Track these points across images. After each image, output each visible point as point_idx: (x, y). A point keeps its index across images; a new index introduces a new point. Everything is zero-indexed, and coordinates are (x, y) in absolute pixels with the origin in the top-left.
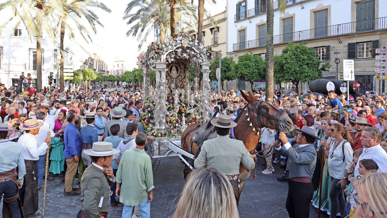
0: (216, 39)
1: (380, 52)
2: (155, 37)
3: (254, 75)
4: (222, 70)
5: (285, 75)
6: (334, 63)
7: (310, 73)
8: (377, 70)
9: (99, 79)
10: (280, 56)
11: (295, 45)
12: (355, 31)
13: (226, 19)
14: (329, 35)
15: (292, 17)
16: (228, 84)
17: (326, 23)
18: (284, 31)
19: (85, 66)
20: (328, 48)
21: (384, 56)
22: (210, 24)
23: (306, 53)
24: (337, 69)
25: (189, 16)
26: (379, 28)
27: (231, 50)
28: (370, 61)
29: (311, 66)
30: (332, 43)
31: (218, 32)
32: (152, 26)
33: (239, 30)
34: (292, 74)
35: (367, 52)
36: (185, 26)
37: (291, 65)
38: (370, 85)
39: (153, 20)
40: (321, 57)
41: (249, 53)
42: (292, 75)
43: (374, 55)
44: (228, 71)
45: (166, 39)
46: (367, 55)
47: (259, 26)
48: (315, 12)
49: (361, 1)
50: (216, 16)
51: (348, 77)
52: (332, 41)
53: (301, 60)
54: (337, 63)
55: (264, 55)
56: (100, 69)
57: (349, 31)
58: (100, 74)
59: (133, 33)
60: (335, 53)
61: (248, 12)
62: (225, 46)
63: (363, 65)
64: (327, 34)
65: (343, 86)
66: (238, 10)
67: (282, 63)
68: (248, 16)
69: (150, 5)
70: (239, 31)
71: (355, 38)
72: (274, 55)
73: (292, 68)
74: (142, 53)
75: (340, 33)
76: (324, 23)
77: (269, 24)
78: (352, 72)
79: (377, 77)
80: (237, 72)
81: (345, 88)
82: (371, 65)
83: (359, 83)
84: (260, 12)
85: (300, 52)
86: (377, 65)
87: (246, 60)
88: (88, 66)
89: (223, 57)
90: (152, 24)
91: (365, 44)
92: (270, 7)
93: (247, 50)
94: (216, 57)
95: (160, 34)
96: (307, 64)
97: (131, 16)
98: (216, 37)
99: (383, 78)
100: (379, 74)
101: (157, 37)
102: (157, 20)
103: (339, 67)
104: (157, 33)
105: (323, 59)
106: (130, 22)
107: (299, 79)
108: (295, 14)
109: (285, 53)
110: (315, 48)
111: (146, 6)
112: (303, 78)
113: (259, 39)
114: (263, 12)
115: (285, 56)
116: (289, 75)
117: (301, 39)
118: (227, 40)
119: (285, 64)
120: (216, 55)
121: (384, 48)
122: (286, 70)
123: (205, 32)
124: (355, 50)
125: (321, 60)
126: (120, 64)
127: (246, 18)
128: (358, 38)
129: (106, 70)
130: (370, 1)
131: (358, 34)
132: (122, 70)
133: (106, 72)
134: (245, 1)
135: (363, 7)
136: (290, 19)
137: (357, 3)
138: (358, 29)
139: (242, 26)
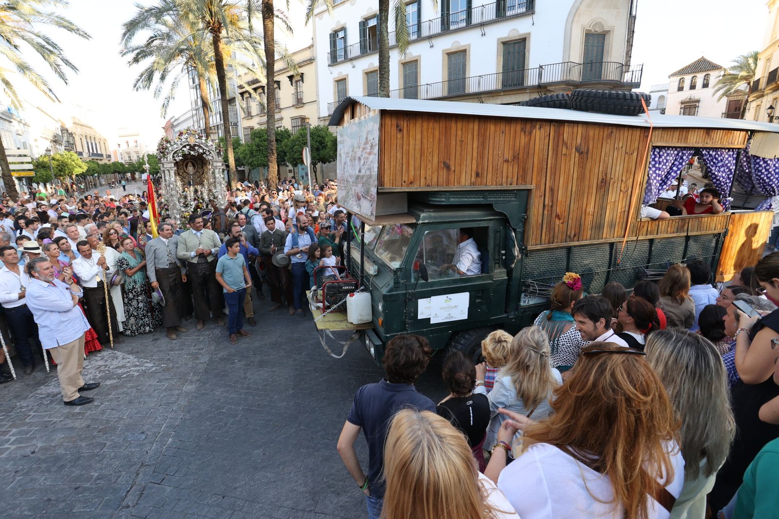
0: (299, 94)
4: (312, 150)
9: (94, 170)
12: (500, 87)
13: (314, 60)
14: (467, 92)
15: (417, 60)
16: (324, 169)
17: (464, 73)
18: (405, 83)
19: (58, 146)
22: (286, 68)
25: (249, 53)
26: (529, 84)
27: (324, 112)
31: (303, 82)
32: (182, 71)
33: (337, 79)
36: (242, 71)
39: (181, 60)
44: (322, 148)
47: (367, 73)
48: (450, 54)
49: (508, 41)
50: (295, 53)
56: (91, 151)
57: (493, 87)
58: (93, 162)
61: (349, 49)
62: (314, 105)
64: (464, 91)
66: (333, 44)
68: (349, 56)
69: (172, 29)
70: (336, 81)
71: (500, 97)
74: (169, 121)
75: (482, 89)
76: (461, 72)
77: (383, 74)
84: (368, 51)
88: (63, 148)
89: (311, 127)
90: (181, 66)
92: (384, 43)
94: (302, 126)
95: (200, 85)
97: (137, 49)
98: (299, 91)
101: (195, 90)
102: (191, 58)
104: (194, 82)
106: (136, 60)
108: (420, 56)
111: (164, 29)
114: (373, 50)
117: (430, 96)
118: (317, 96)
120: (302, 123)
123: (279, 81)
126: (131, 140)
127: (347, 59)
128: (504, 97)
129: (104, 153)
130: (520, 42)
131: (504, 91)
132: (137, 153)
133: (105, 157)
134: (343, 29)
135: (511, 50)
136: (414, 64)
137: (504, 43)
138: (504, 85)
139: (340, 72)
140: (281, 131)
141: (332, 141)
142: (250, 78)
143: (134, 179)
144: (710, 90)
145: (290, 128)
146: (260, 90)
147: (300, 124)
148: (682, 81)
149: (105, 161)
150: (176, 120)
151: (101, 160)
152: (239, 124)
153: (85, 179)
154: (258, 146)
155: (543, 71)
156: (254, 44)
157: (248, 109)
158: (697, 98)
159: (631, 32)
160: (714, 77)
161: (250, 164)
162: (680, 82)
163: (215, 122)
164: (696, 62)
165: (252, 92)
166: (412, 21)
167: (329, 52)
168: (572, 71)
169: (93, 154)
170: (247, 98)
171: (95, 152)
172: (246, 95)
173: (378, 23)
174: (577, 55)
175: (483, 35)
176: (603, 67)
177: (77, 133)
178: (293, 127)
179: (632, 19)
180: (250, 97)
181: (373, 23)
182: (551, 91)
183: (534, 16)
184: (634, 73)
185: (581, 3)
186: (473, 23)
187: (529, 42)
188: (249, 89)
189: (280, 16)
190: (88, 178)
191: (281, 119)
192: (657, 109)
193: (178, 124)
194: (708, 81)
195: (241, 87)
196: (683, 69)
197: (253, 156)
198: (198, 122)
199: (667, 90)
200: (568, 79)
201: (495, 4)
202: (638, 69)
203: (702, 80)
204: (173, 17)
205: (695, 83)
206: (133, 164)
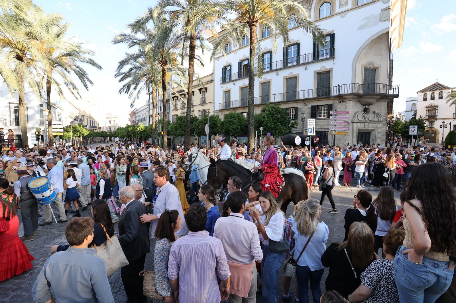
0: (204, 98)
1: (333, 113)
2: (147, 95)
3: (237, 131)
4: (210, 126)
6: (301, 122)
7: (283, 129)
8: (331, 127)
9: (91, 135)
10: (259, 115)
11: (271, 106)
12: (316, 96)
13: (213, 81)
14: (297, 98)
15: (269, 82)
17: (296, 88)
18: (262, 93)
19: (75, 122)
20: (296, 109)
21: (335, 117)
22: (198, 85)
23: (280, 113)
24: (303, 126)
25: (180, 77)
26: (333, 95)
27: (217, 108)
28: (325, 121)
29: (284, 123)
30: (300, 106)
31: (206, 92)
32: (144, 85)
33: (225, 91)
35: (324, 113)
36: (175, 85)
37: (268, 123)
39: (145, 79)
40: (291, 116)
41: (233, 112)
43: (329, 116)
44: (215, 127)
45: (157, 97)
46: (324, 116)
47: (241, 88)
48: (288, 79)
49: (320, 72)
50: (204, 77)
51: (311, 132)
52: (299, 103)
53: (276, 118)
54: (303, 122)
55: (246, 113)
56: (91, 125)
57: (312, 96)
58: (92, 130)
59: (125, 91)
60: (302, 113)
61: (232, 75)
62: (212, 104)
63: (321, 124)
64: (296, 98)
65: (307, 140)
66: (224, 73)
67: (260, 120)
68: (232, 79)
69: (142, 64)
71: (316, 102)
72: (255, 114)
74: (134, 110)
75: (306, 97)
76: (294, 88)
78: (313, 129)
80: (223, 128)
81: (308, 141)
82: (327, 123)
83: (319, 137)
84: (243, 76)
85: (275, 112)
86: (331, 124)
87: (231, 117)
88: (78, 122)
89: (210, 115)
90: (144, 82)
91: (323, 107)
92: (252, 72)
93: (231, 109)
94: (204, 115)
95: (152, 93)
96: (281, 122)
97: (123, 74)
99: (335, 134)
100: (332, 130)
101: (149, 95)
102: (149, 78)
103: (304, 124)
104: (149, 91)
105: (292, 118)
106: (122, 80)
108: (271, 80)
109: (263, 112)
110: (287, 108)
111: (138, 65)
113: (242, 100)
114: (245, 76)
115: (263, 115)
117: (276, 101)
118: (214, 99)
119: (263, 121)
120: (204, 113)
121: (336, 110)
123: (194, 91)
124: (316, 111)
125: (291, 119)
126: (112, 120)
127: (231, 81)
128: (318, 102)
129: (97, 126)
130: (327, 73)
131: (318, 99)
132: (114, 127)
133: (98, 128)
134: (230, 66)
135: (322, 77)
136: (268, 84)
137: (318, 73)
138: (318, 95)
139: (227, 87)
140: (193, 117)
141: (221, 123)
142: (178, 90)
143: (111, 140)
144: (444, 101)
145: (198, 116)
146: (183, 96)
147: (203, 114)
148: (425, 95)
149: (97, 130)
150: (137, 110)
151: (95, 130)
152: (170, 113)
153: (86, 139)
154: (180, 125)
155: (341, 88)
156: (183, 72)
157: (176, 106)
158: (436, 104)
159: (391, 68)
160: (445, 93)
161: (174, 134)
162: (424, 96)
163: (157, 112)
164: (433, 85)
165: (179, 96)
166: (267, 62)
167: (222, 77)
168: (357, 88)
169: (92, 127)
170: (176, 100)
171: (93, 125)
172: (176, 98)
173: (248, 63)
174: (360, 80)
175: (306, 69)
176: (376, 86)
177: (86, 115)
178: (199, 115)
179: (391, 61)
180: (178, 99)
181: (246, 63)
182: (346, 99)
183: (334, 59)
184: (394, 89)
185: (360, 53)
186: (300, 63)
187: (332, 72)
188: (177, 94)
189: (198, 58)
190: (88, 138)
191: (193, 111)
192: (412, 111)
193: (138, 113)
194: (442, 95)
195: (173, 94)
196: (425, 89)
197: (177, 130)
198: (149, 111)
199: (417, 100)
200: (355, 92)
201: (312, 54)
202: (396, 88)
203: (438, 95)
204: (143, 59)
205: (434, 96)
206: (112, 132)
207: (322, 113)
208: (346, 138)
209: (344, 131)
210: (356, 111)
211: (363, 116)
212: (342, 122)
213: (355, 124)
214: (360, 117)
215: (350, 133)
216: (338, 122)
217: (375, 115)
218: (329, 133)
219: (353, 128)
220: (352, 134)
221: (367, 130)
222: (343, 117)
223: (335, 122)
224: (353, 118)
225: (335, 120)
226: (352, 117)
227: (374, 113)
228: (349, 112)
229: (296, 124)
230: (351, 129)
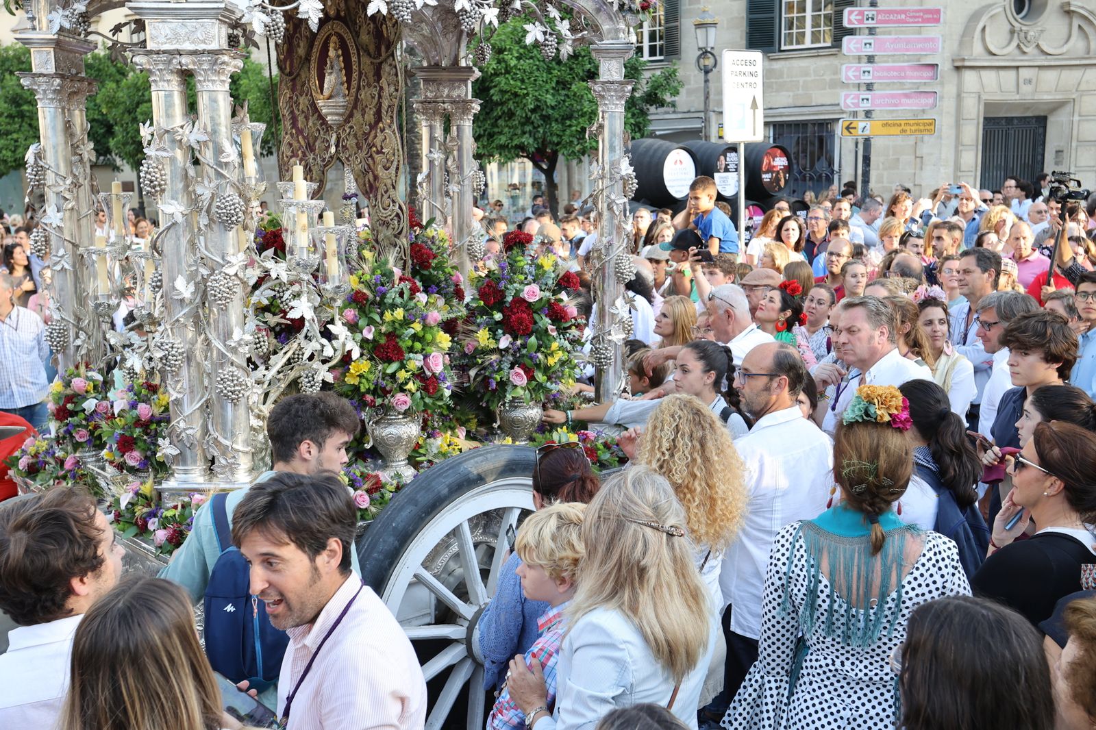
1: (860, 22)
5: (496, 130)
6: (696, 72)
8: (847, 96)
21: (870, 39)
24: (707, 97)
28: (822, 62)
34: (528, 120)
35: (815, 22)
37: (523, 81)
38: (825, 164)
40: (646, 45)
42: (527, 128)
43: (840, 32)
46: (816, 37)
54: (707, 72)
60: (699, 26)
63: (801, 80)
65: (726, 169)
73: (527, 94)
79: (848, 128)
81: (730, 177)
82: (827, 78)
86: (848, 78)
99: (867, 132)
100: (855, 114)
103: (711, 84)
105: (652, 51)
107: (558, 144)
112: (571, 142)
116: (514, 127)
119: (496, 74)
121: (873, 5)
122: (502, 103)
124: (772, 11)
125: (646, 56)
207: (802, 20)
208: (924, 150)
209: (915, 113)
210: (977, 7)
211: (1012, 32)
212: (901, 69)
213: (969, 76)
214: (997, 38)
215: (946, 123)
216: (884, 69)
217: (1071, 25)
218: (839, 129)
219: (959, 97)
220: (953, 132)
221: (1027, 106)
222: (908, 41)
223: (869, 67)
224: (961, 44)
225: (871, 59)
226: (956, 37)
227: (1068, 13)
228: (938, 12)
229: (669, 82)
230: (949, 105)
